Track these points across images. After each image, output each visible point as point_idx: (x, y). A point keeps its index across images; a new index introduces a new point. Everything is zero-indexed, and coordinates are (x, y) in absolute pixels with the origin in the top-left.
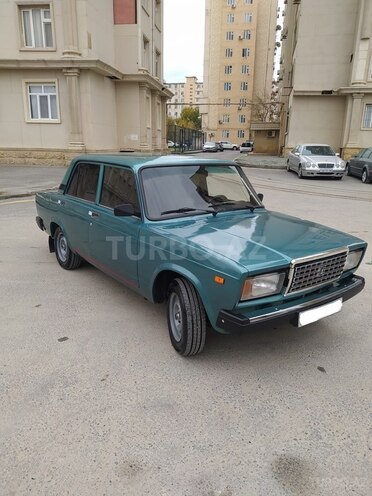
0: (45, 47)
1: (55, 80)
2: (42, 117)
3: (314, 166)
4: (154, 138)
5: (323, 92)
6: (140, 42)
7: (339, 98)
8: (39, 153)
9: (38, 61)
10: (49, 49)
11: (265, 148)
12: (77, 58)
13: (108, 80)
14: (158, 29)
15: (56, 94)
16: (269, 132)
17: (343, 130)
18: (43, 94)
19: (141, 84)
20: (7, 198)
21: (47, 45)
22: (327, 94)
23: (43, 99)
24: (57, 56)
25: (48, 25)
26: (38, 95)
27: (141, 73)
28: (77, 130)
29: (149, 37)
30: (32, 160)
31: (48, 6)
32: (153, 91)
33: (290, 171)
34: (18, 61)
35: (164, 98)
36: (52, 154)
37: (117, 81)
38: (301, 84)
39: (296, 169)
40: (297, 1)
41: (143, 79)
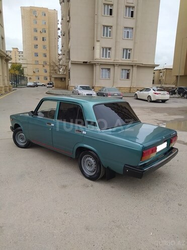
5: (83, 62)
7: (90, 65)
11: (60, 85)
14: (1, 26)
16: (61, 79)
17: (93, 78)
22: (85, 63)
35: (7, 60)
38: (74, 58)
40: (68, 21)
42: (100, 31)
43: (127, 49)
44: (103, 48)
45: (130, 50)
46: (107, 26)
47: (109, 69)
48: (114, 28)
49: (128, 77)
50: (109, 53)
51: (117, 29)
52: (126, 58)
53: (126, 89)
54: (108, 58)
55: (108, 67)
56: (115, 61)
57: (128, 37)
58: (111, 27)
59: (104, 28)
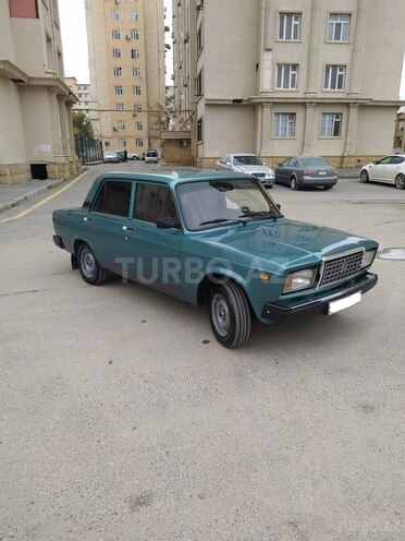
4: (64, 148)
5: (234, 101)
6: (44, 40)
7: (248, 107)
11: (178, 157)
13: (11, 84)
14: (57, 25)
16: (181, 141)
17: (255, 139)
19: (49, 89)
22: (237, 102)
27: (51, 76)
29: (51, 35)
32: (60, 97)
35: (69, 104)
37: (23, 85)
41: (54, 83)
42: (272, 25)
43: (335, 67)
44: (279, 66)
45: (343, 67)
46: (290, 15)
47: (292, 115)
48: (306, 17)
49: (337, 132)
50: (294, 75)
51: (312, 21)
52: (333, 87)
53: (330, 160)
54: (290, 88)
55: (289, 109)
56: (307, 96)
57: (337, 37)
58: (298, 15)
59: (282, 18)
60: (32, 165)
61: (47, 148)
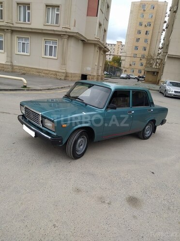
0: (55, 24)
1: (57, 39)
2: (49, 55)
3: (172, 91)
4: (98, 70)
6: (98, 25)
8: (46, 72)
9: (51, 30)
10: (57, 25)
11: (150, 80)
12: (68, 30)
13: (81, 42)
14: (107, 19)
15: (57, 46)
16: (154, 73)
18: (51, 45)
19: (95, 45)
20: (32, 90)
21: (56, 23)
23: (51, 47)
24: (60, 29)
25: (57, 15)
26: (49, 45)
27: (96, 39)
28: (64, 63)
29: (102, 23)
30: (43, 74)
31: (59, 6)
32: (100, 48)
33: (160, 92)
34: (42, 30)
35: (105, 52)
36: (52, 72)
37: (85, 43)
38: (172, 51)
39: (163, 92)
40: (175, 12)
41: (97, 42)
60: (82, 75)
61: (89, 69)
